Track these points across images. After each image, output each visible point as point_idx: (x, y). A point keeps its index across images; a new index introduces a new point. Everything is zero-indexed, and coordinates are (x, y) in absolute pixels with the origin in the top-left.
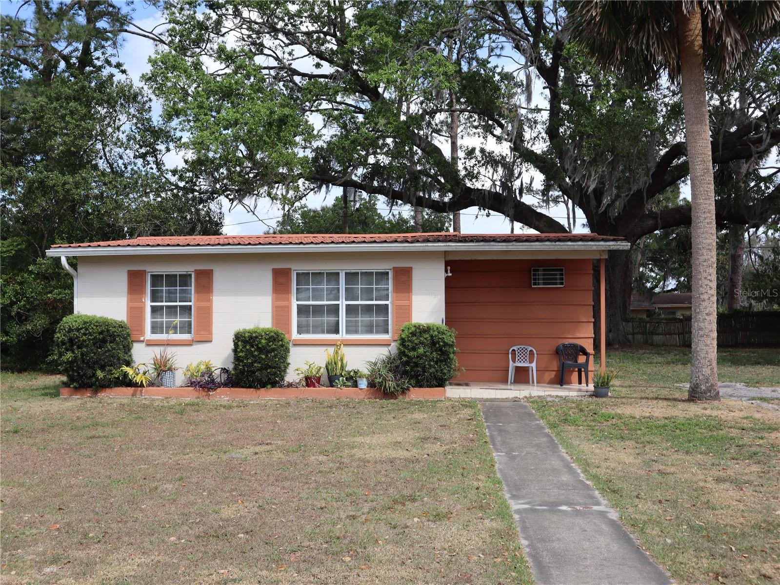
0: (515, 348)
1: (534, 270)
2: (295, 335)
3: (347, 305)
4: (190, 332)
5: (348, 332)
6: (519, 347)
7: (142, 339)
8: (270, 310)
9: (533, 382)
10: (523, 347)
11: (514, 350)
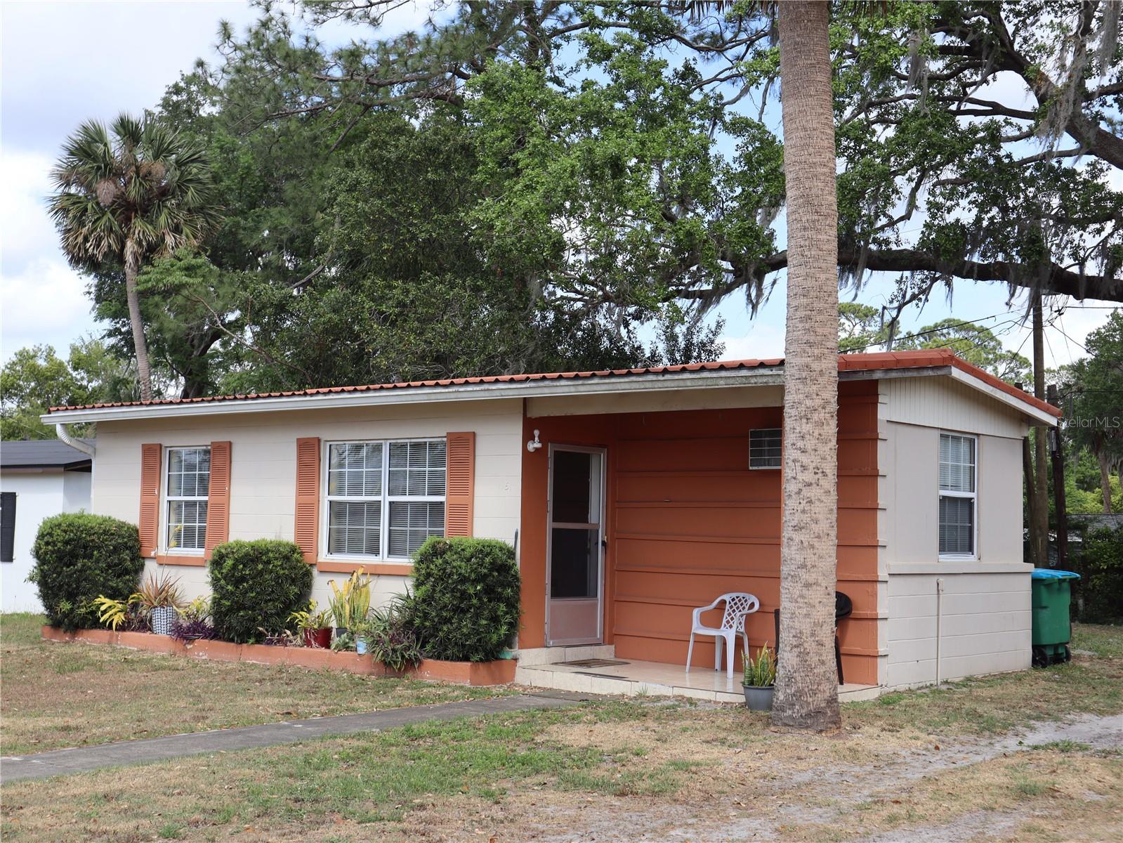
0: (727, 597)
1: (754, 434)
2: (324, 556)
3: (391, 503)
4: (201, 545)
5: (391, 552)
6: (734, 595)
7: (153, 554)
8: (293, 511)
9: (724, 667)
10: (741, 595)
11: (724, 602)
